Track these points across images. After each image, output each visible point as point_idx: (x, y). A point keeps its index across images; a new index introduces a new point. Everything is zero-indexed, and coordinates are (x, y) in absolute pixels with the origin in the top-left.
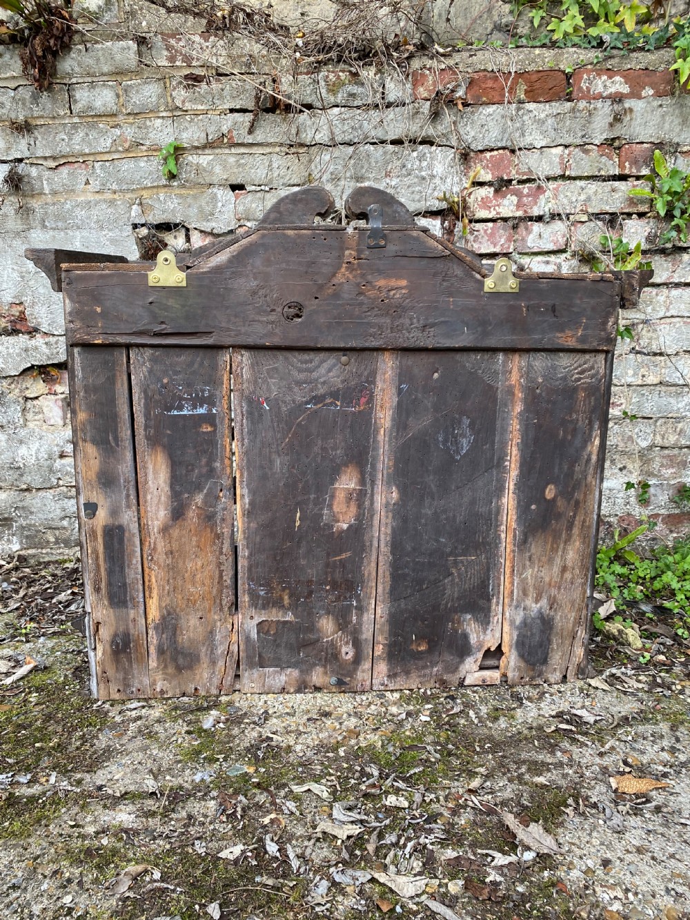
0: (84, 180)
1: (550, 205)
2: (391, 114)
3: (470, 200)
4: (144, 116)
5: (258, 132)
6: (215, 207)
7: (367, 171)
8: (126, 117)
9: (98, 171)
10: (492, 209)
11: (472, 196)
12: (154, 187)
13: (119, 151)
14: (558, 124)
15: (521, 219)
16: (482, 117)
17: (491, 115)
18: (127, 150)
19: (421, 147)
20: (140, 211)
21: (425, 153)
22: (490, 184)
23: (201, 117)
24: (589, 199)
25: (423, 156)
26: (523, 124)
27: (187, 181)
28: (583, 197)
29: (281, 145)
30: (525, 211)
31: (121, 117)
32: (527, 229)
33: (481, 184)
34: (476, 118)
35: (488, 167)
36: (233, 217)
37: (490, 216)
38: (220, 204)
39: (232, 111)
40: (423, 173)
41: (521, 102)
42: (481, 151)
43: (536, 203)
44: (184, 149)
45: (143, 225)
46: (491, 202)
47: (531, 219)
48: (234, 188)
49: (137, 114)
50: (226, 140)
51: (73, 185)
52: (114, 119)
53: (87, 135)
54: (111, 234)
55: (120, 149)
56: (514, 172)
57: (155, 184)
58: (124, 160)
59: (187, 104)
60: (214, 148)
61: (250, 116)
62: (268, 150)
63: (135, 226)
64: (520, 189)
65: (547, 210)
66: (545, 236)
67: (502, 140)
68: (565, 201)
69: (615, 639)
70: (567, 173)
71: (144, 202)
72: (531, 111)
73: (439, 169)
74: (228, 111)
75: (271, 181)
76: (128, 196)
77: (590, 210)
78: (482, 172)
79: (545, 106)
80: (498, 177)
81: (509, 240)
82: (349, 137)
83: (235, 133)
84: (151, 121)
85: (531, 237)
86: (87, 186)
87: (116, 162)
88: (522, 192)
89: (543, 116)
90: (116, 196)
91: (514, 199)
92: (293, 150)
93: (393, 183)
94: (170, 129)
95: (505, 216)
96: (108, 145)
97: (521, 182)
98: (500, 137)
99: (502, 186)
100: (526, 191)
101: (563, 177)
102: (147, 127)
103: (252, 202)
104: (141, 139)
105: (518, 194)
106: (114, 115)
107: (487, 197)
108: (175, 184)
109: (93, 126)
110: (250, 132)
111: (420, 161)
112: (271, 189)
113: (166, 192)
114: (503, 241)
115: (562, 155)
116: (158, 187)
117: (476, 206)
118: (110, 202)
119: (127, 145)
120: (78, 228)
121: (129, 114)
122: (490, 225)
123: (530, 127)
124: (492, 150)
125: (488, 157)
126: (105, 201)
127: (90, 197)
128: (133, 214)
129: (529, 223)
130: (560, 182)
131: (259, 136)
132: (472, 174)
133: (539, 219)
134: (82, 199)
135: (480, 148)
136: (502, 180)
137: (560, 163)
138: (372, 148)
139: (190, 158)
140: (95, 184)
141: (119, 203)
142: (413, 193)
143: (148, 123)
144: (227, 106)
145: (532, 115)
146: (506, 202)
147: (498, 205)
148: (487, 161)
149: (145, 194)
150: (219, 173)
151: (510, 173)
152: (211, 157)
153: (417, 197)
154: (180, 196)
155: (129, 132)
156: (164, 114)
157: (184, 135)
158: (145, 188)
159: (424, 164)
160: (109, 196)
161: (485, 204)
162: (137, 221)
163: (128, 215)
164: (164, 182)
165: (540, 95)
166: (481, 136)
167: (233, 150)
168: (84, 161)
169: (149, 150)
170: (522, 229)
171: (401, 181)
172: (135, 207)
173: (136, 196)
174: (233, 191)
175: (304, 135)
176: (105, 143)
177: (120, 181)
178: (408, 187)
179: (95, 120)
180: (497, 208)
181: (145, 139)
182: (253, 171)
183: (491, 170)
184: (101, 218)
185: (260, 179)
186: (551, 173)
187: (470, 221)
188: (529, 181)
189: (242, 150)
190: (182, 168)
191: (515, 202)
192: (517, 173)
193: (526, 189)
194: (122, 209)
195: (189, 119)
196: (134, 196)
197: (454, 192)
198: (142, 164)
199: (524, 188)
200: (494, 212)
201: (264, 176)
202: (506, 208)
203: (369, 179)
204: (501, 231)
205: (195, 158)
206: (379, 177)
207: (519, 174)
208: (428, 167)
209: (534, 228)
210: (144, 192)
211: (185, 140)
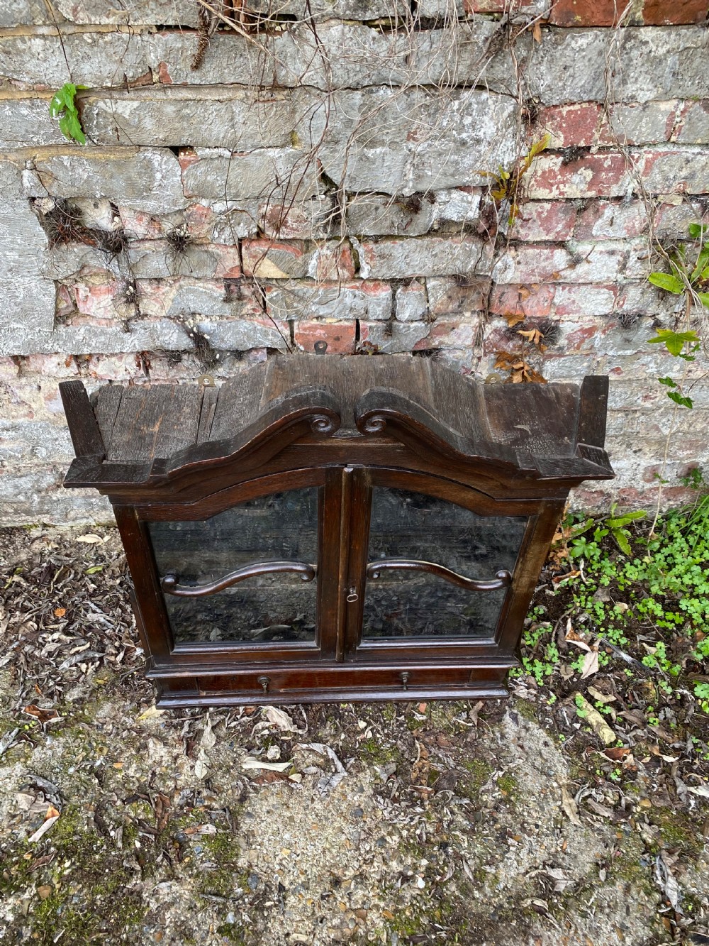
2: (424, 41)
3: (525, 175)
4: (10, 32)
5: (208, 66)
6: (152, 178)
7: (381, 131)
10: (554, 188)
11: (529, 169)
12: (51, 146)
14: (681, 64)
15: (590, 200)
16: (568, 52)
17: (583, 50)
19: (466, 94)
20: (36, 179)
21: (471, 104)
22: (559, 152)
23: (109, 37)
24: (692, 176)
25: (467, 108)
26: (627, 65)
27: (103, 140)
28: (684, 173)
29: (247, 87)
30: (600, 191)
32: (598, 210)
34: (558, 55)
35: (561, 127)
36: (179, 192)
37: (549, 196)
38: (158, 176)
39: (160, 28)
40: (464, 135)
41: (634, 24)
42: (556, 106)
43: (617, 181)
44: (89, 91)
46: (555, 177)
48: (176, 150)
50: (156, 78)
56: (597, 136)
57: (52, 142)
59: (81, 15)
60: (138, 89)
61: (192, 40)
62: (226, 95)
63: (33, 200)
64: (599, 159)
65: (630, 189)
66: (618, 221)
67: (591, 91)
68: (658, 178)
70: (673, 139)
71: (40, 167)
72: (647, 42)
73: (488, 128)
74: (154, 30)
75: (234, 141)
76: (12, 157)
77: (688, 191)
78: (551, 134)
79: (669, 34)
80: (572, 143)
81: (568, 226)
82: (356, 78)
83: (170, 68)
84: (24, 42)
85: (599, 222)
88: (602, 165)
89: (662, 51)
91: (589, 174)
93: (418, 150)
94: (59, 58)
95: (570, 196)
97: (602, 150)
98: (588, 87)
100: (607, 163)
102: (20, 53)
103: (206, 173)
105: (596, 167)
107: (551, 171)
111: (462, 115)
112: (235, 153)
113: (72, 155)
114: (560, 227)
115: (673, 113)
116: (57, 146)
117: (533, 182)
122: (547, 206)
123: (638, 70)
124: (573, 104)
125: (564, 113)
128: (26, 183)
131: (210, 73)
132: (535, 138)
133: (617, 200)
135: (556, 102)
137: (667, 125)
139: (101, 105)
142: (446, 163)
143: (20, 45)
144: (151, 20)
145: (645, 49)
146: (576, 178)
147: (564, 182)
148: (562, 117)
149: (39, 155)
150: (151, 129)
151: (591, 137)
152: (136, 104)
153: (452, 170)
154: (94, 162)
156: (45, 31)
157: (86, 68)
158: (37, 148)
159: (468, 120)
161: (546, 179)
162: (34, 193)
163: (18, 185)
165: (665, 14)
166: (560, 84)
167: (170, 95)
169: (31, 89)
170: (589, 212)
171: (430, 146)
172: (26, 173)
173: (25, 158)
174: (177, 154)
175: (284, 72)
178: (440, 155)
180: (561, 186)
181: (21, 72)
182: (204, 127)
183: (564, 132)
185: (217, 139)
186: (650, 139)
188: (614, 149)
189: (185, 94)
190: (91, 120)
191: (588, 179)
192: (602, 138)
193: (607, 160)
194: (7, 176)
195: (90, 41)
196: (21, 157)
197: (505, 163)
198: (25, 111)
199: (607, 158)
200: (557, 192)
201: (222, 135)
202: (574, 187)
203: (383, 143)
204: (560, 215)
205: (109, 104)
206: (398, 140)
207: (604, 140)
208: (473, 125)
209: (606, 211)
210: (35, 153)
211: (88, 77)
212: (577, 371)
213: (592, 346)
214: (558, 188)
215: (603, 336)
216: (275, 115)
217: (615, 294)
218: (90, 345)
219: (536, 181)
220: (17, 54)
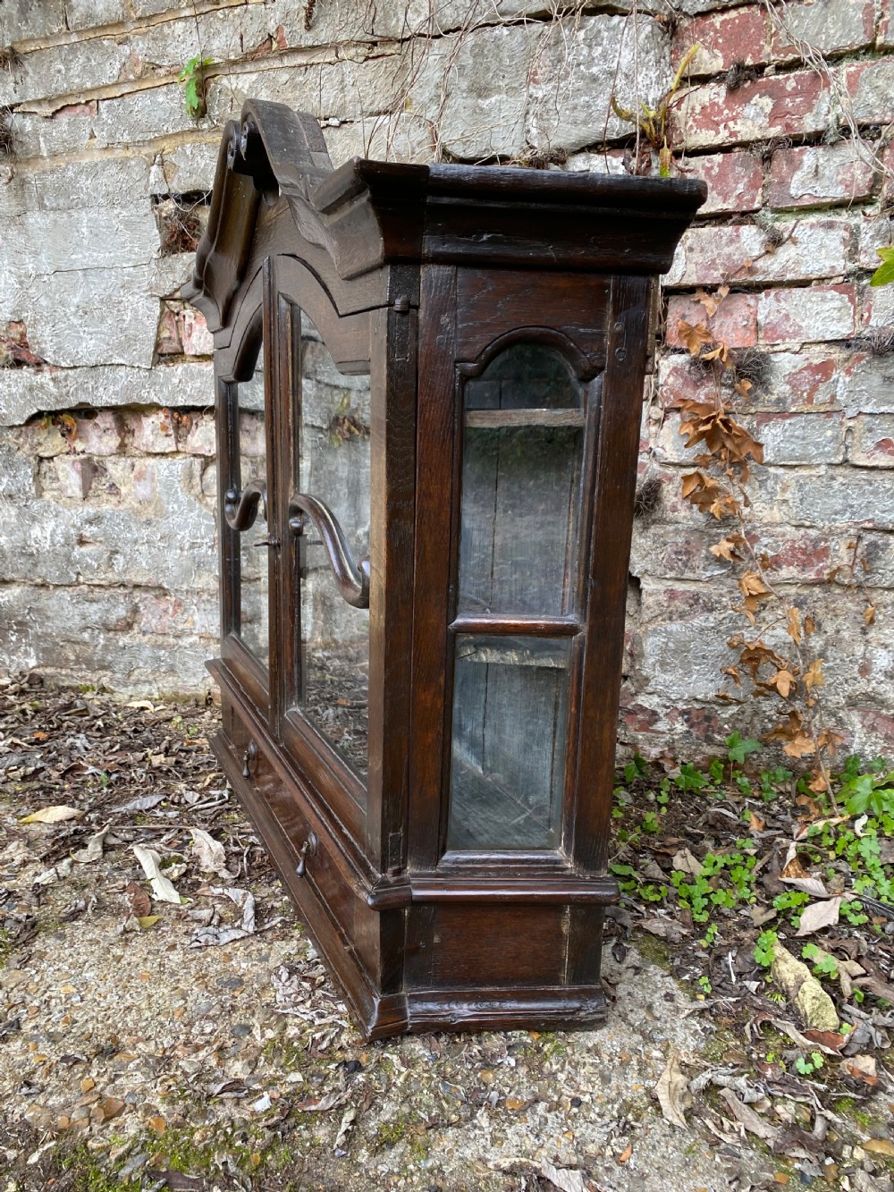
0: (88, 131)
1: (839, 110)
3: (680, 114)
4: (159, 19)
5: (321, 26)
7: (495, 75)
8: (137, 25)
9: (104, 116)
10: (722, 127)
11: (683, 106)
12: (177, 134)
13: (130, 81)
15: (777, 142)
18: (139, 78)
19: (592, 20)
20: (161, 176)
21: (599, 31)
23: (237, 11)
25: (596, 37)
27: (221, 121)
29: (359, 43)
30: (788, 126)
31: (131, 26)
32: (790, 161)
33: (703, 80)
35: (716, 44)
37: (717, 141)
40: (594, 70)
42: (704, 15)
43: (810, 108)
44: (216, 66)
45: (166, 197)
46: (721, 112)
47: (797, 141)
49: (150, 18)
50: (275, 45)
51: (75, 141)
52: (122, 30)
53: (89, 60)
54: (124, 213)
55: (132, 77)
56: (768, 49)
57: (179, 129)
58: (137, 95)
60: (257, 60)
62: (337, 55)
63: (156, 199)
64: (779, 81)
65: (831, 118)
66: (827, 172)
68: (872, 99)
69: (786, 994)
70: (880, 40)
71: (165, 158)
73: (626, 58)
75: (343, 107)
76: (145, 151)
78: (706, 55)
80: (734, 63)
81: (753, 186)
82: (467, 16)
83: (286, 30)
84: (169, 27)
85: (798, 176)
86: (95, 141)
87: (127, 99)
88: (783, 88)
90: (129, 154)
91: (767, 103)
92: (377, 51)
93: (540, 95)
94: (195, 38)
95: (746, 138)
96: (115, 72)
97: (780, 68)
99: (743, 78)
100: (791, 85)
101: (870, 49)
102: (164, 38)
104: (157, 57)
105: (776, 93)
106: (120, 24)
107: (714, 104)
108: (205, 126)
109: (94, 44)
110: (309, 27)
111: (590, 46)
112: (345, 122)
113: (194, 142)
114: (741, 188)
115: (869, 5)
116: (182, 133)
117: (690, 123)
118: (122, 162)
119: (138, 70)
120: (84, 206)
121: (140, 19)
122: (718, 158)
124: (725, 10)
125: (718, 25)
126: (115, 161)
127: (98, 157)
128: (152, 179)
129: (797, 150)
130: (867, 60)
131: (323, 34)
132: (683, 60)
133: (816, 139)
134: (87, 160)
135: (700, 8)
136: (740, 67)
137: (865, 22)
138: (505, 31)
139: (225, 81)
140: (102, 138)
141: (133, 163)
142: (575, 108)
143: (166, 30)
146: (750, 111)
147: (734, 119)
148: (716, 31)
149: (167, 145)
151: (759, 52)
152: (254, 77)
153: (582, 116)
154: (213, 145)
155: (141, 48)
156: (187, 13)
157: (216, 44)
158: (165, 137)
159: (598, 51)
160: (119, 153)
161: (708, 117)
162: (157, 191)
163: (144, 182)
164: (191, 125)
167: (287, 62)
168: (87, 102)
169: (170, 73)
170: (780, 164)
171: (554, 88)
172: (154, 169)
173: (155, 150)
175: (394, 22)
176: (111, 70)
177: (132, 129)
178: (567, 98)
179: (98, 35)
180: (731, 124)
181: (163, 56)
182: (315, 94)
183: (722, 50)
184: (111, 189)
185: (327, 107)
186: (845, 43)
187: (677, 155)
188: (797, 64)
189: (301, 59)
190: (214, 99)
191: (768, 110)
192: (775, 50)
193: (790, 81)
194: (137, 172)
195: (222, 16)
196: (152, 150)
197: (650, 100)
198: (161, 99)
199: (788, 78)
200: (726, 133)
201: (331, 102)
202: (749, 123)
203: (499, 90)
204: (738, 169)
205: (232, 81)
206: (516, 85)
207: (778, 53)
208: (604, 56)
209: (805, 158)
210: (165, 144)
211: (216, 52)
212: (817, 445)
213: (833, 397)
214: (725, 127)
215: (848, 379)
216: (385, 72)
217: (852, 300)
218: (185, 392)
219: (695, 120)
220: (162, 40)
